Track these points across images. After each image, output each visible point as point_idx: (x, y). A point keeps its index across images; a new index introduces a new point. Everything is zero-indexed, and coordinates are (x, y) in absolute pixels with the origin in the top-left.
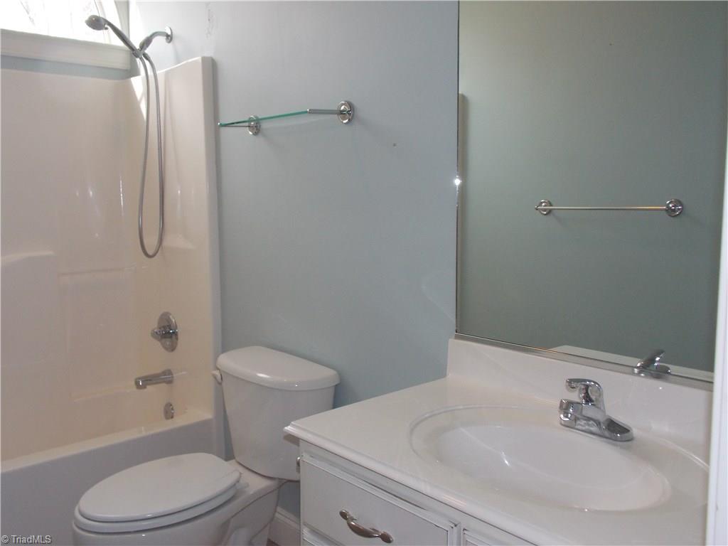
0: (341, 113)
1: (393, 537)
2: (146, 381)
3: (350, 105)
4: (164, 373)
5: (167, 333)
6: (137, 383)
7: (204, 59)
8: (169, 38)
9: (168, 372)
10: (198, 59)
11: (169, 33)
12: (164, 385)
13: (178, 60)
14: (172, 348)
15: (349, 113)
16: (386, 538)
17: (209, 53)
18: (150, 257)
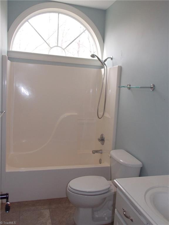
0: (151, 88)
1: (134, 221)
2: (95, 152)
3: (154, 86)
4: (100, 150)
5: (102, 140)
6: (93, 152)
7: (119, 66)
8: (112, 59)
9: (101, 150)
10: (117, 66)
11: (112, 57)
12: (100, 154)
13: (113, 65)
14: (103, 144)
15: (153, 88)
16: (132, 220)
17: (120, 65)
18: (100, 118)
